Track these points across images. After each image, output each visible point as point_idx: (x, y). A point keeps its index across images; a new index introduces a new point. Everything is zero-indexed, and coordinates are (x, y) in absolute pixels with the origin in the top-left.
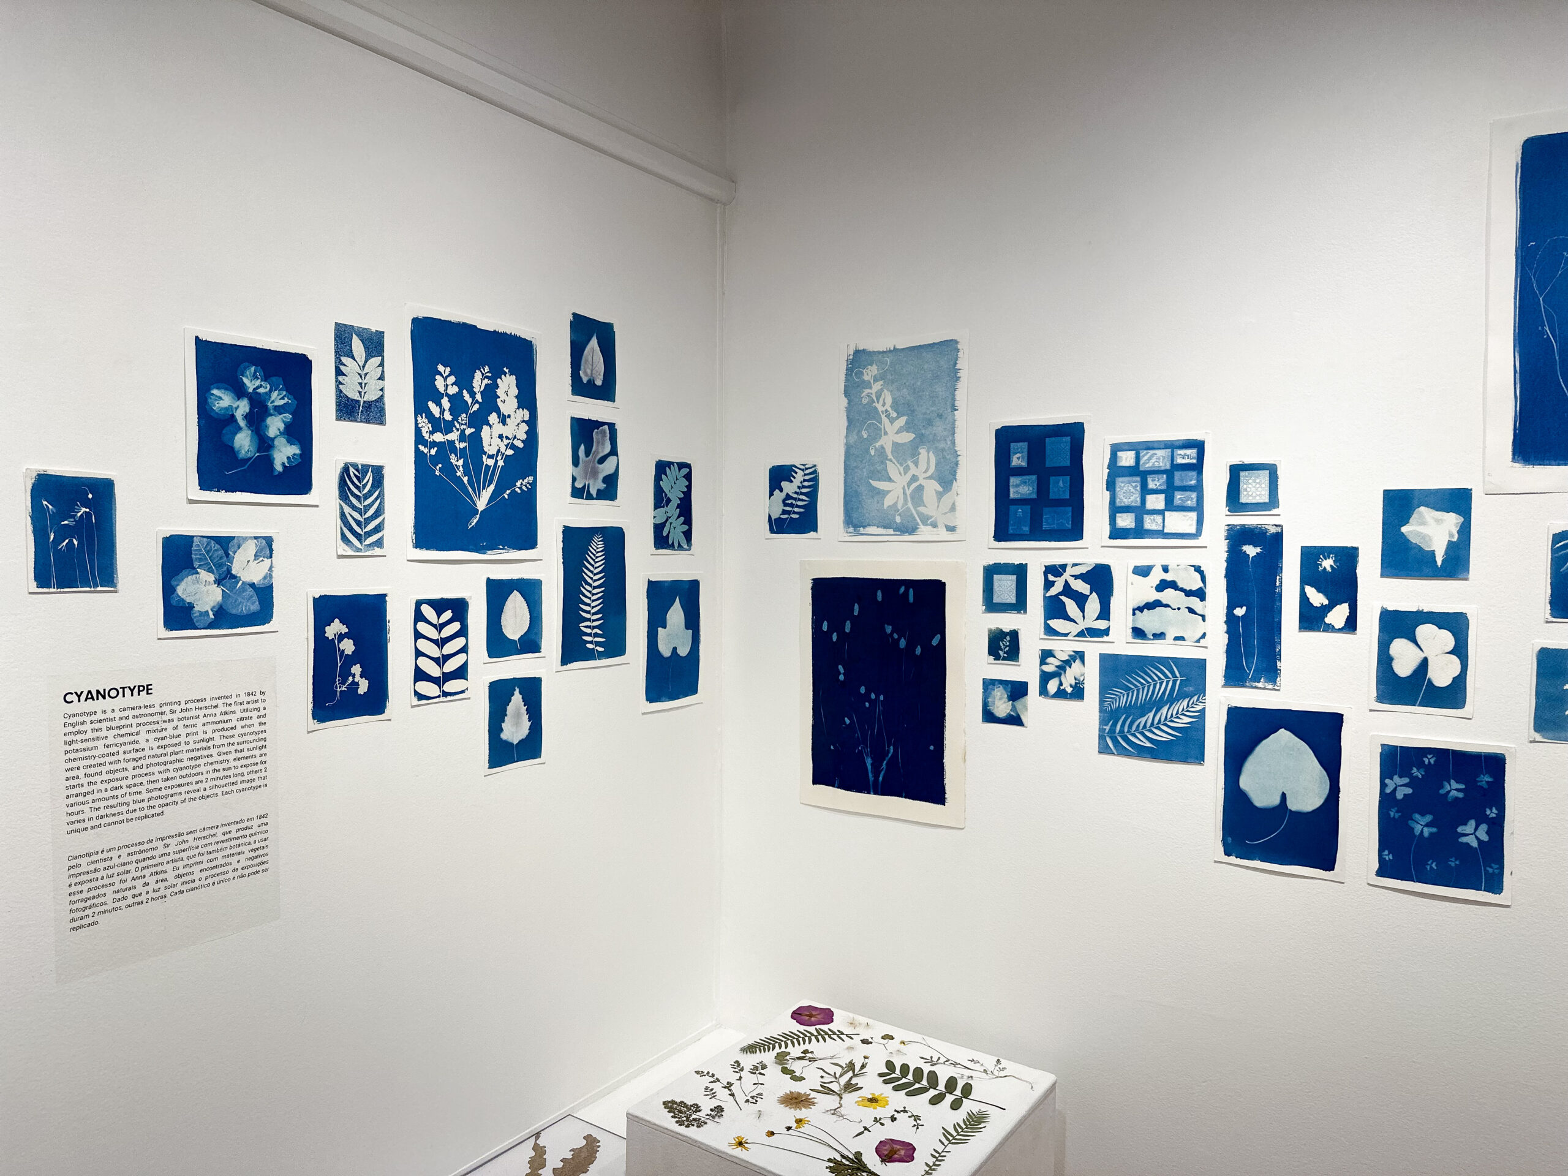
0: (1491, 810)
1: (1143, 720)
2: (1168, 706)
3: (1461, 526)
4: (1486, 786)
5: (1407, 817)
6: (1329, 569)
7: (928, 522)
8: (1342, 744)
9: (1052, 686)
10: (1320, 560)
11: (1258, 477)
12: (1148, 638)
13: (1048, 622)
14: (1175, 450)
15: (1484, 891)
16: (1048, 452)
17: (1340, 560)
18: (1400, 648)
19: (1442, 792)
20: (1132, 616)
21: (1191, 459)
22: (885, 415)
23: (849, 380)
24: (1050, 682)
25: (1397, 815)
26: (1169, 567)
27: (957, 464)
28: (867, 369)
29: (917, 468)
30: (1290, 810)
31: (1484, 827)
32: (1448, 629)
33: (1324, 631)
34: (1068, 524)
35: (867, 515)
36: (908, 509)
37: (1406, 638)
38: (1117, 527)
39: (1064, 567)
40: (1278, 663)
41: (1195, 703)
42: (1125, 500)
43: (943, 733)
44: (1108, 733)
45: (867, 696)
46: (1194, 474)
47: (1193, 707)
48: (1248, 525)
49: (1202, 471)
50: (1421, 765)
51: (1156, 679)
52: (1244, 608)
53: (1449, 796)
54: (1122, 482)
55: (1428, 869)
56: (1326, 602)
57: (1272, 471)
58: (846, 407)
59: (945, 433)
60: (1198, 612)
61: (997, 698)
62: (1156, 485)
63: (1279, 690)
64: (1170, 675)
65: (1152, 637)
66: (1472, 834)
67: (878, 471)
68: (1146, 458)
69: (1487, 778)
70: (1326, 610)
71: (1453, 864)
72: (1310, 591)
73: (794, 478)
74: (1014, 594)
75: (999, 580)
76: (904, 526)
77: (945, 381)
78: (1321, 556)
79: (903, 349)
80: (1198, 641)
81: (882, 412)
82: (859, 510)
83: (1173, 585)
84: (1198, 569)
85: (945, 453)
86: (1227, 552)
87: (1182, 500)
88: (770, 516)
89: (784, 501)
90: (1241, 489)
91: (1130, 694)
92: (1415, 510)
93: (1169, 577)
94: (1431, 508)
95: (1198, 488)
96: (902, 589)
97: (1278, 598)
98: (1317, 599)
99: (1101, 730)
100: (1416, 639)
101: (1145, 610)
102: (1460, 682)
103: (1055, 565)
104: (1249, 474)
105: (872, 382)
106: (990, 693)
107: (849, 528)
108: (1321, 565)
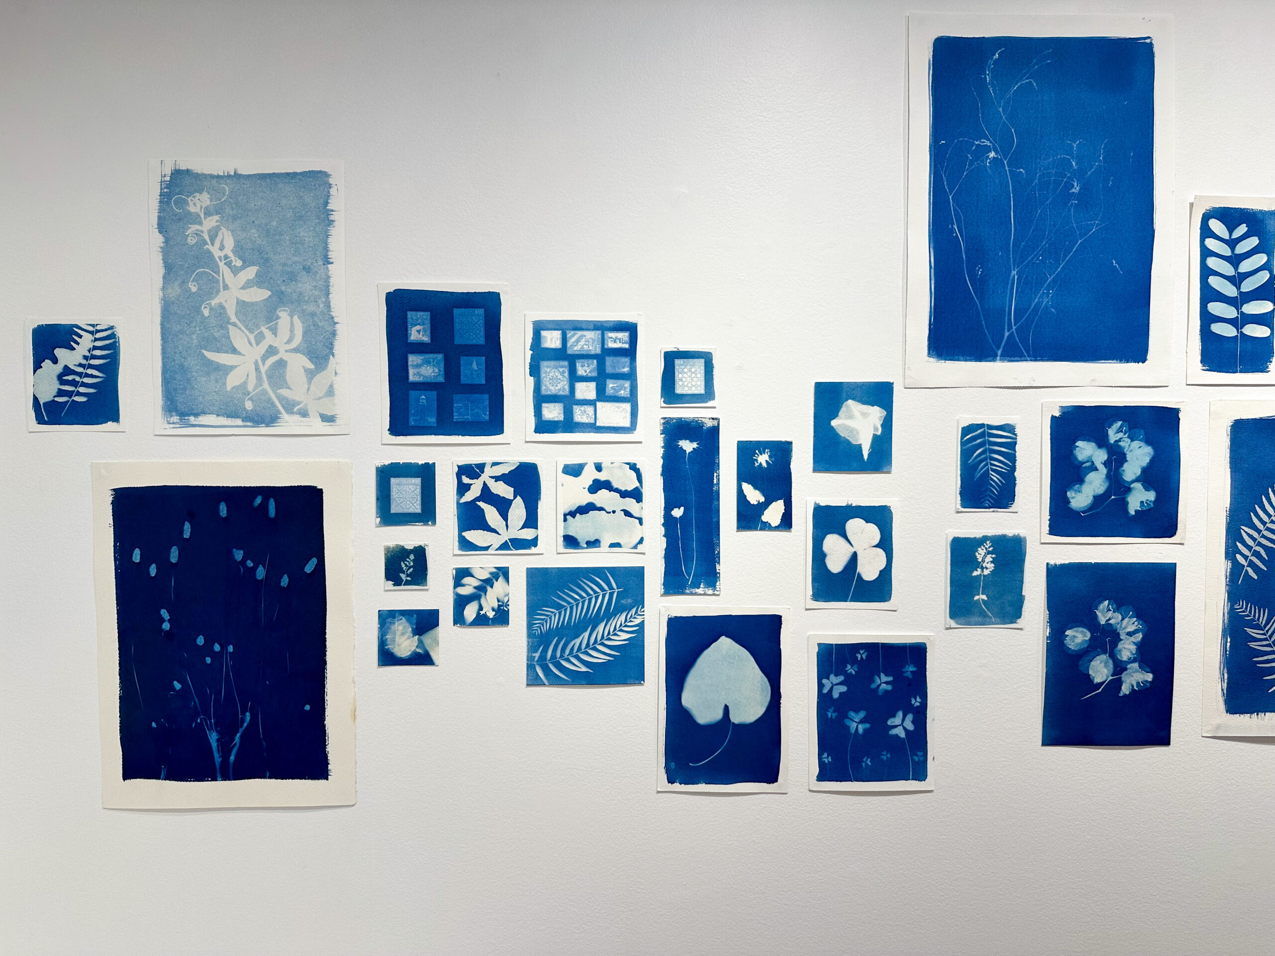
0: (916, 699)
1: (578, 641)
2: (605, 622)
3: (884, 420)
4: (910, 676)
5: (843, 716)
6: (764, 465)
7: (295, 410)
8: (781, 647)
9: (470, 612)
10: (756, 455)
11: (693, 366)
12: (581, 546)
13: (464, 534)
14: (605, 332)
15: (912, 779)
16: (457, 326)
17: (775, 455)
18: (832, 542)
19: (873, 686)
20: (563, 523)
21: (623, 343)
22: (223, 262)
23: (164, 210)
24: (467, 607)
25: (834, 715)
26: (603, 465)
27: (334, 334)
28: (194, 197)
29: (276, 336)
30: (733, 723)
31: (910, 717)
32: (873, 522)
33: (761, 529)
34: (485, 415)
35: (200, 399)
36: (264, 392)
37: (837, 533)
38: (544, 419)
39: (481, 467)
40: (717, 566)
41: (633, 616)
42: (551, 388)
43: (323, 686)
44: (537, 662)
45: (207, 649)
46: (626, 360)
47: (631, 621)
48: (684, 418)
49: (635, 357)
50: (854, 661)
51: (591, 593)
52: (682, 509)
53: (879, 690)
54: (548, 367)
55: (864, 766)
56: (762, 499)
57: (707, 359)
58: (161, 247)
59: (316, 293)
60: (635, 515)
61: (398, 633)
62: (586, 371)
63: (718, 595)
64: (606, 587)
65: (586, 546)
66: (900, 725)
67: (215, 339)
68: (573, 339)
69: (912, 668)
70: (763, 507)
71: (885, 758)
72: (747, 488)
73: (78, 344)
74: (419, 502)
75: (398, 484)
76: (258, 415)
77: (313, 225)
78: (757, 451)
79: (249, 176)
80: (635, 547)
81: (220, 258)
82: (187, 392)
83: (607, 485)
84: (633, 467)
85: (316, 319)
86: (663, 447)
87: (615, 390)
88: (36, 399)
89: (60, 377)
90: (677, 378)
91: (563, 613)
92: (843, 404)
93: (602, 476)
94: (858, 402)
95: (631, 376)
96: (258, 500)
97: (716, 497)
98: (754, 496)
99: (530, 659)
100: (846, 534)
101: (578, 514)
102: (886, 574)
103: (471, 465)
104: (684, 363)
105: (202, 216)
106: (389, 628)
107: (171, 416)
108: (757, 460)
